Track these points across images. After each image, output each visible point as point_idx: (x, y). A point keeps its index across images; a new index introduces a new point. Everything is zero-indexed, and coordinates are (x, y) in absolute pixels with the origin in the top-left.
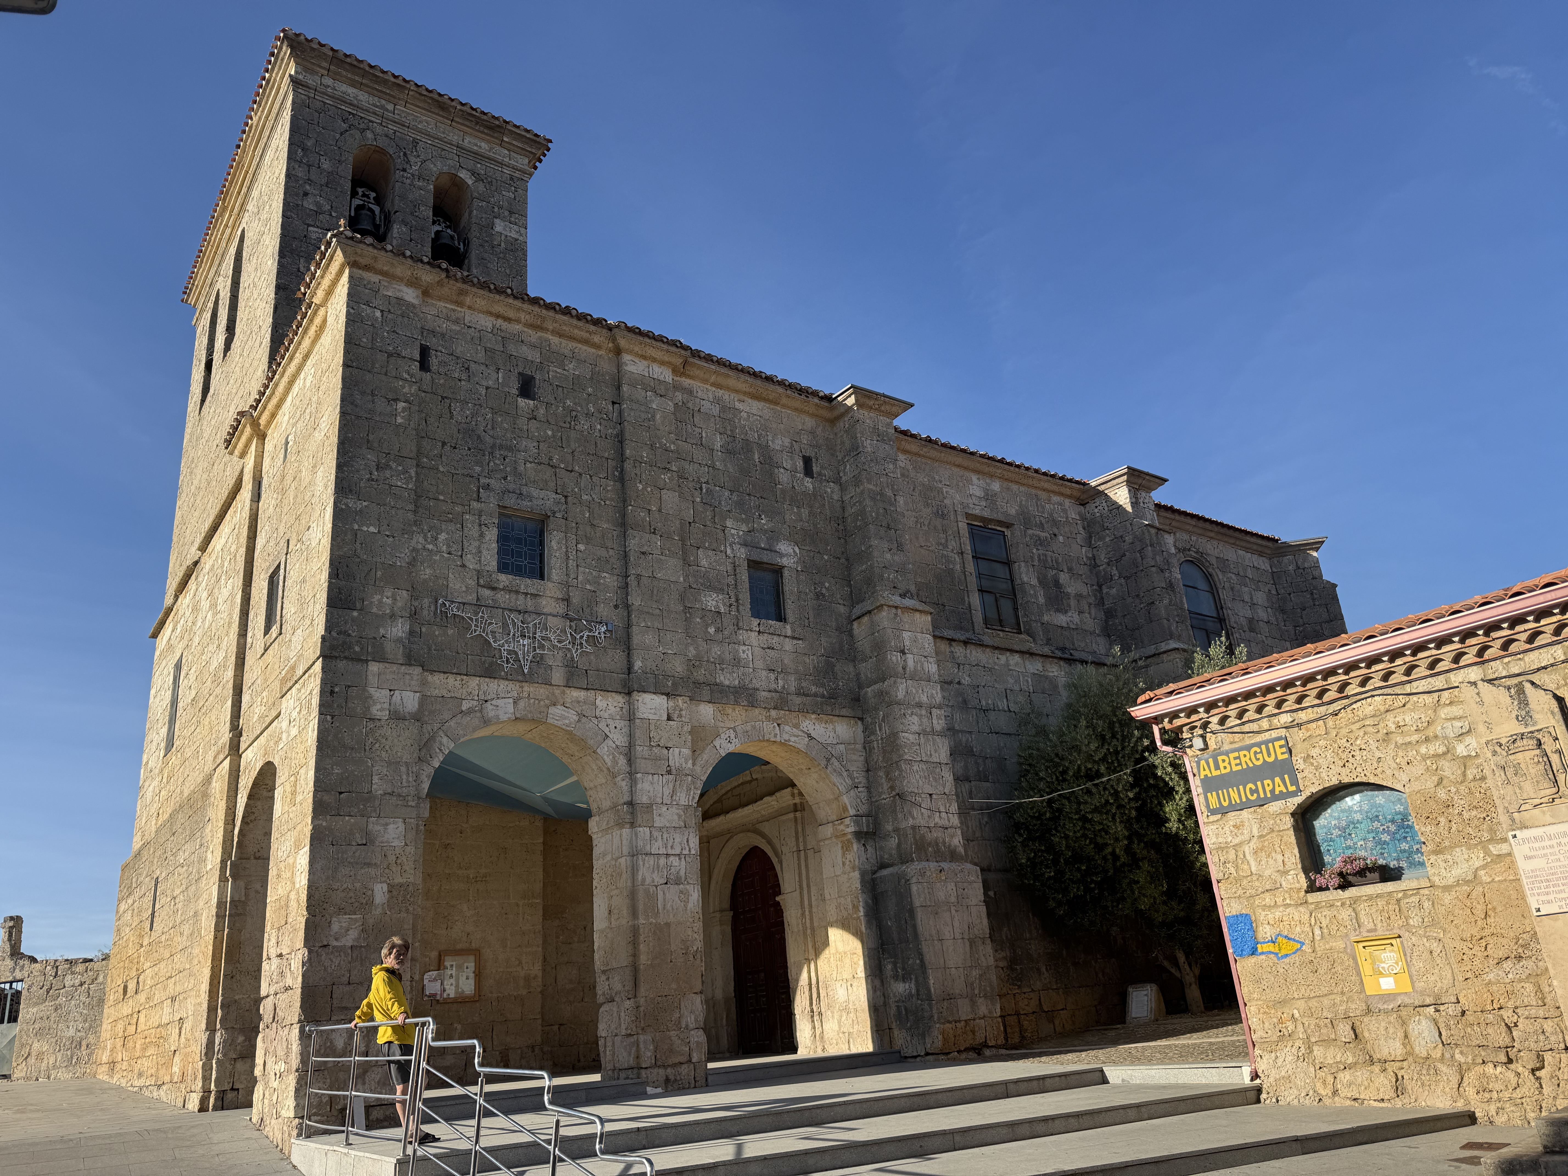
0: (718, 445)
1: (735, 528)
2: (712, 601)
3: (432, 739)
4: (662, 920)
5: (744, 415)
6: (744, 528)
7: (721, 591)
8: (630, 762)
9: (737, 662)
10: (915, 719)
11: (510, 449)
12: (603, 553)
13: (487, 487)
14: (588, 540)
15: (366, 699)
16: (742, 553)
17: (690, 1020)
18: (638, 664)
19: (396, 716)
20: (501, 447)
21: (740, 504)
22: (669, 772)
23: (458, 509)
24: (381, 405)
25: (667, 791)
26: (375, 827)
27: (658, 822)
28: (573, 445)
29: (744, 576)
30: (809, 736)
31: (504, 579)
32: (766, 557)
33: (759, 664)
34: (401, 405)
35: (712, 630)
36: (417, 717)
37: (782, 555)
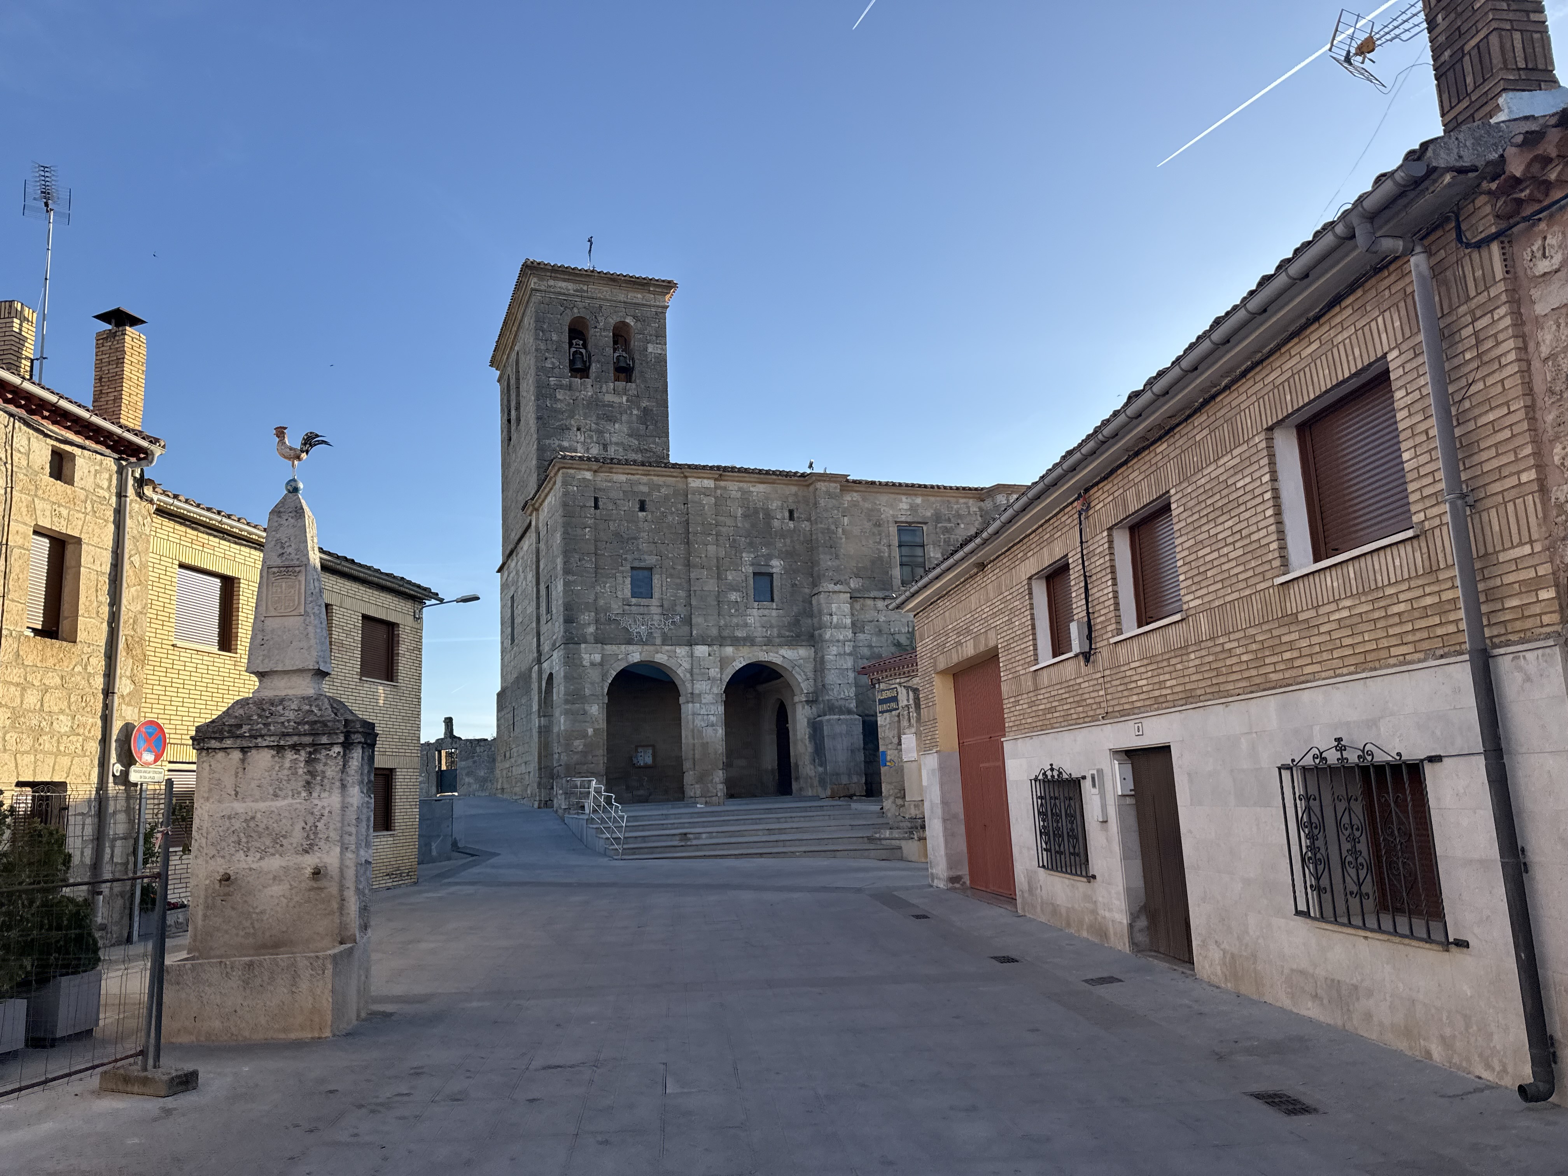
0: (739, 515)
1: (747, 557)
2: (734, 596)
3: (608, 671)
4: (705, 741)
5: (755, 494)
6: (753, 556)
7: (739, 591)
8: (692, 675)
9: (746, 625)
10: (835, 648)
11: (635, 539)
12: (678, 581)
13: (626, 559)
14: (671, 576)
15: (581, 658)
16: (750, 570)
17: (717, 780)
18: (694, 632)
19: (593, 664)
20: (632, 538)
21: (751, 544)
22: (709, 679)
23: (614, 571)
24: (579, 532)
25: (708, 687)
26: (587, 707)
27: (704, 701)
28: (665, 530)
29: (751, 581)
30: (783, 657)
31: (634, 600)
32: (763, 570)
33: (758, 625)
34: (587, 530)
35: (733, 611)
36: (601, 664)
37: (772, 567)
